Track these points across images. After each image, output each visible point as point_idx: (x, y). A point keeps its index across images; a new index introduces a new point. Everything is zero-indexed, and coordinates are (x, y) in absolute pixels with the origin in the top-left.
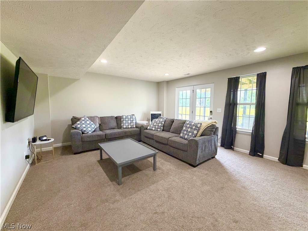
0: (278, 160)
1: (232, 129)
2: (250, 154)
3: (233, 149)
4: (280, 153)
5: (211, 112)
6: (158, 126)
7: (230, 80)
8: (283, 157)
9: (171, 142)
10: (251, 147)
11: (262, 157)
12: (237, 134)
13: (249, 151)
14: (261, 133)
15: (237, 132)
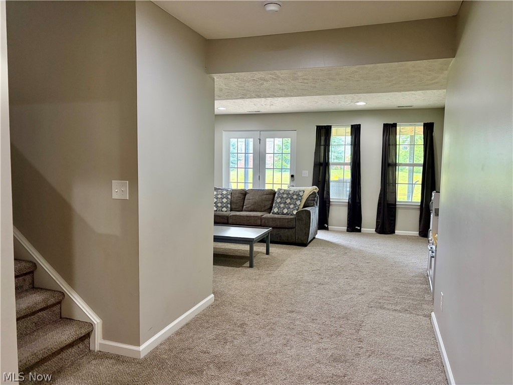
0: (375, 231)
1: (325, 200)
2: (348, 231)
3: (327, 229)
4: (377, 222)
5: (292, 176)
6: (221, 203)
7: (319, 129)
8: (379, 226)
9: (266, 221)
10: (348, 221)
11: (359, 231)
12: (330, 207)
13: (346, 228)
14: (358, 201)
15: (331, 203)
